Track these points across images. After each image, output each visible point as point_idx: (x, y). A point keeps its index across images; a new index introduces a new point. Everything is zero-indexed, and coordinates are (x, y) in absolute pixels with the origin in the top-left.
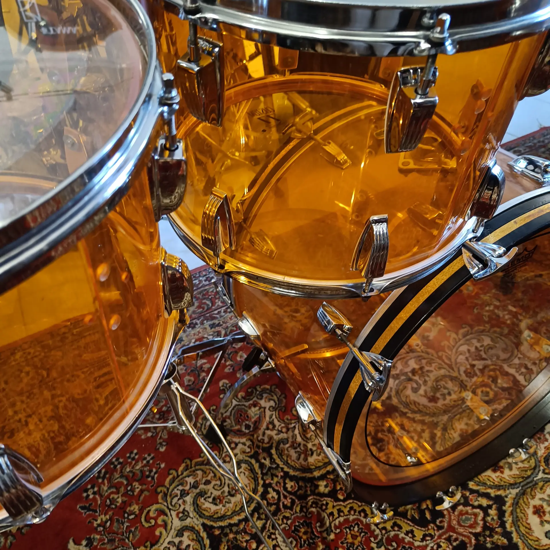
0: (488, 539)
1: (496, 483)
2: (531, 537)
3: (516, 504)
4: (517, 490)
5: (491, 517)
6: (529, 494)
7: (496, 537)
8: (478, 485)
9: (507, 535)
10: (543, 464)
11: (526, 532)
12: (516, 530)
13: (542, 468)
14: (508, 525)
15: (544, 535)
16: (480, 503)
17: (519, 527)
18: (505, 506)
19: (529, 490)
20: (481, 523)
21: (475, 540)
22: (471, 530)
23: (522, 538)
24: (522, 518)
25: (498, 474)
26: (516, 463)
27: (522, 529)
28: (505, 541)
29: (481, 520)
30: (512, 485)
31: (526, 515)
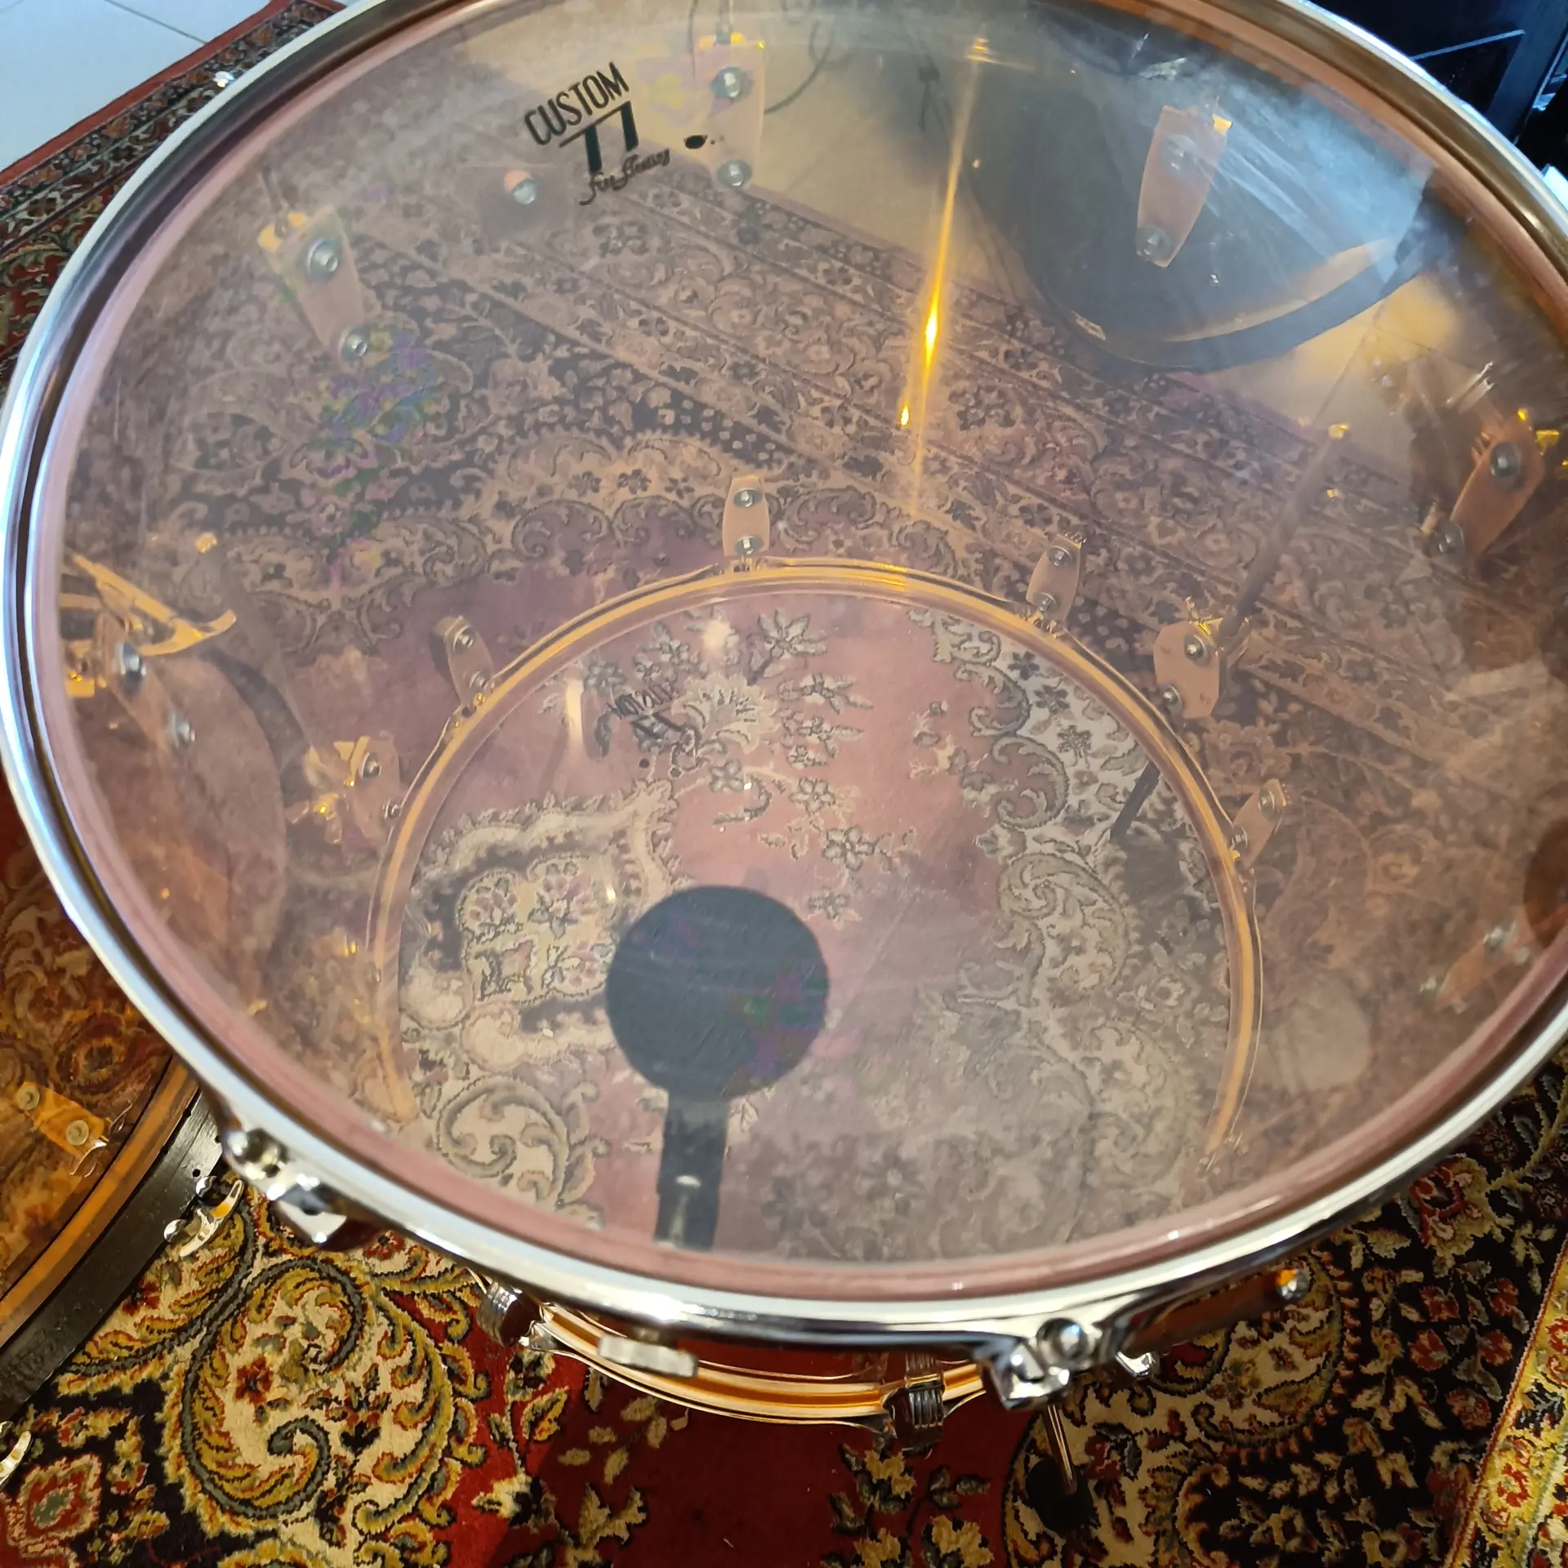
0: (115, 1537)
1: (137, 1346)
2: (230, 1474)
3: (192, 1384)
4: (195, 1343)
5: (123, 1462)
6: (227, 1339)
7: (137, 1519)
8: (85, 1376)
9: (168, 1498)
10: (265, 1226)
11: (220, 1464)
12: (193, 1471)
13: (262, 1241)
14: (169, 1467)
15: (264, 1448)
16: (91, 1432)
17: (199, 1457)
18: (160, 1410)
19: (228, 1326)
20: (94, 1495)
21: (77, 1560)
22: (64, 1535)
23: (209, 1487)
24: (207, 1426)
25: (143, 1312)
26: (193, 1257)
27: (209, 1459)
28: (162, 1519)
29: (96, 1486)
30: (181, 1334)
31: (217, 1411)
